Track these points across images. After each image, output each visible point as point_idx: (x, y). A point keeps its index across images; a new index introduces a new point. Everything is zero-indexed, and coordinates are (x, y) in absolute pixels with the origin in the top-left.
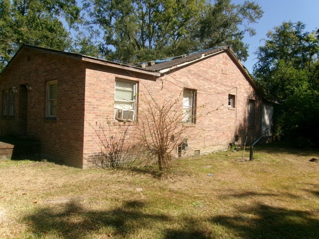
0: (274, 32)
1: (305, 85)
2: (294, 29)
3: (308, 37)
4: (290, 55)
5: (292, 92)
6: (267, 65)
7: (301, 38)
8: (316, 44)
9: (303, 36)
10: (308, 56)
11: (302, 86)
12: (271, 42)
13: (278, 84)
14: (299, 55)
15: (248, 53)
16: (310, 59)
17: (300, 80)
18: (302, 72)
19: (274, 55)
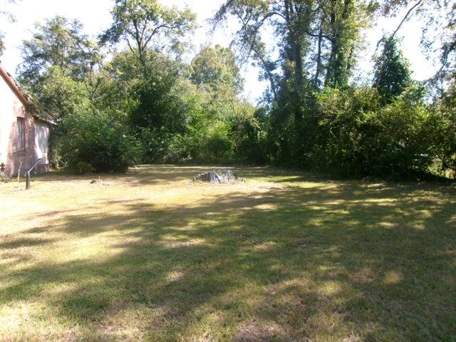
0: (44, 24)
1: (86, 102)
2: (70, 27)
3: (87, 41)
4: (66, 59)
5: (71, 109)
6: (36, 69)
7: (79, 41)
8: (97, 51)
9: (81, 38)
10: (89, 65)
11: (82, 103)
12: (39, 38)
13: (52, 97)
14: (78, 62)
15: (4, 45)
16: (91, 70)
17: (80, 95)
18: (82, 85)
19: (45, 56)
